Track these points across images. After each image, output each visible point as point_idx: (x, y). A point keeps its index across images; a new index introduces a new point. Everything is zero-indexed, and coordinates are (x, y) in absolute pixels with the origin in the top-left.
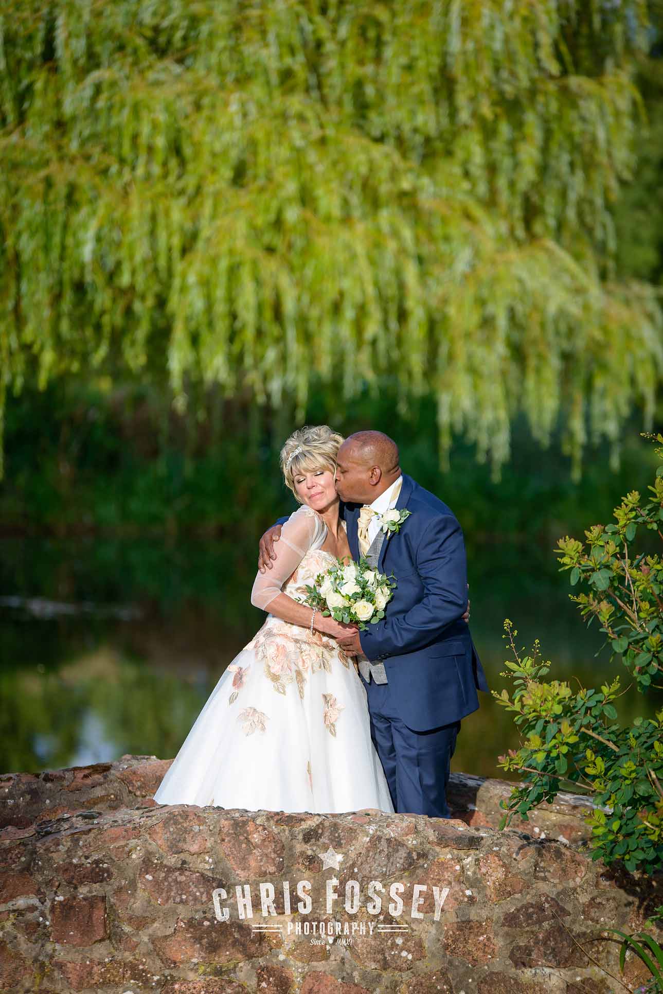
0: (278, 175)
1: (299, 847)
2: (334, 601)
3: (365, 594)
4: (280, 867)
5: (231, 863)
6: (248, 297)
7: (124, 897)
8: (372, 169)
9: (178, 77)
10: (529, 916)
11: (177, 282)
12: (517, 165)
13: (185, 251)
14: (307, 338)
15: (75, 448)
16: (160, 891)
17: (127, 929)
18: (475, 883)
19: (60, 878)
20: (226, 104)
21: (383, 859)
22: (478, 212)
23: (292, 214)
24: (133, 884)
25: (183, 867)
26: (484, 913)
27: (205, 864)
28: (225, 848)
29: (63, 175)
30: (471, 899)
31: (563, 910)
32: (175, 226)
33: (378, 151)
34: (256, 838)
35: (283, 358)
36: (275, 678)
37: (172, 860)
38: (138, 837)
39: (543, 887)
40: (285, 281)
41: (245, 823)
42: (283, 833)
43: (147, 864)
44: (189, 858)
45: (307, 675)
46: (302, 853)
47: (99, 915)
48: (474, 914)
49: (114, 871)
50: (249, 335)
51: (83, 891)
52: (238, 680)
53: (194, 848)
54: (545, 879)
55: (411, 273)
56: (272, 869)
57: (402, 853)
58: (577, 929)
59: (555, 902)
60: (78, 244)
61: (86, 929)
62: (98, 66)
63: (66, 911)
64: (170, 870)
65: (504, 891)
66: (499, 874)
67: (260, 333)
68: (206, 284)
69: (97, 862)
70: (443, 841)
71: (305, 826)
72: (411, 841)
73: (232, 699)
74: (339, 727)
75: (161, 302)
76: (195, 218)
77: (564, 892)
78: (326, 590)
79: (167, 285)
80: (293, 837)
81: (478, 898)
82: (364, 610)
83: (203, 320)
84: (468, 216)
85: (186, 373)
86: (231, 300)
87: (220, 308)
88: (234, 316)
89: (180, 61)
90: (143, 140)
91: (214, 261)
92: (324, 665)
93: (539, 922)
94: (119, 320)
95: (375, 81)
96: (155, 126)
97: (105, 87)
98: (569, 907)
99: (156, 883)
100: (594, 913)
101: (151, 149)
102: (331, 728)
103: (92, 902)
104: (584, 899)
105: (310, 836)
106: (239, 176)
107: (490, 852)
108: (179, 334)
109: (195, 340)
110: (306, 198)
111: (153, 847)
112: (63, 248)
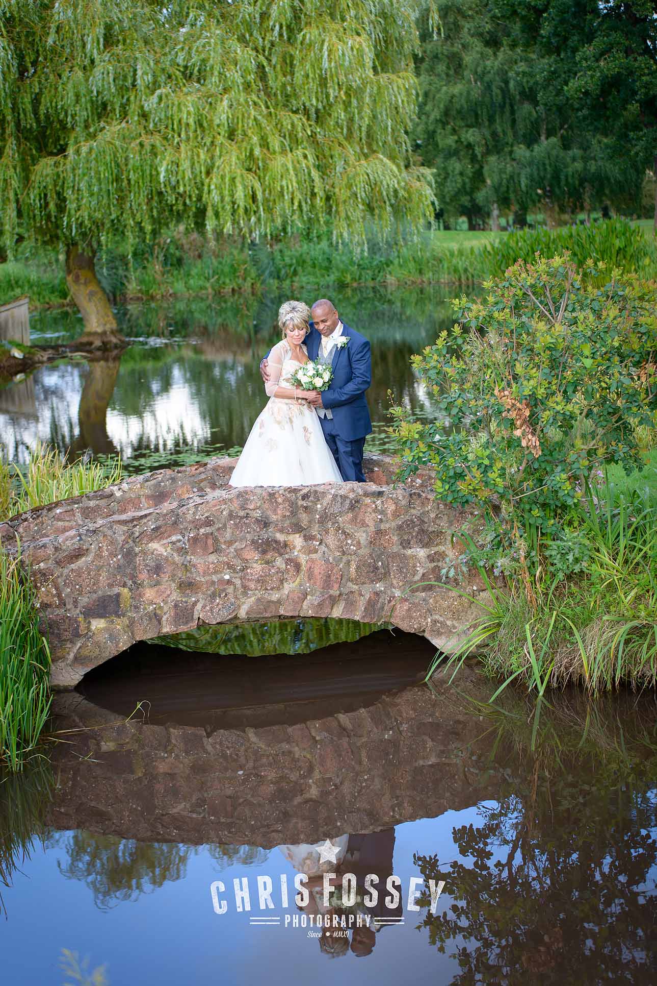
0: (249, 132)
1: (300, 503)
2: (304, 380)
3: (318, 375)
4: (292, 512)
5: (269, 513)
6: (240, 194)
7: (221, 532)
8: (293, 125)
9: (199, 90)
10: (408, 525)
11: (206, 188)
12: (361, 118)
13: (208, 173)
14: (269, 210)
15: (161, 258)
16: (238, 528)
17: (224, 547)
18: (382, 512)
19: (190, 526)
20: (222, 100)
21: (338, 505)
22: (345, 143)
23: (257, 152)
24: (225, 526)
25: (247, 516)
26: (388, 526)
27: (257, 514)
28: (266, 506)
29: (147, 141)
30: (381, 519)
31: (423, 521)
32: (202, 162)
33: (295, 117)
34: (280, 500)
35: (259, 219)
36: (279, 423)
37: (242, 513)
38: (226, 504)
39: (413, 511)
40: (257, 185)
41: (274, 494)
42: (293, 497)
43: (231, 516)
44: (250, 512)
45: (294, 419)
46: (302, 505)
47: (210, 542)
48: (382, 527)
49: (215, 520)
50: (241, 211)
51: (202, 531)
52: (262, 426)
53: (252, 507)
54: (414, 508)
55: (315, 174)
56: (288, 514)
57: (348, 502)
58: (430, 529)
59: (419, 518)
60: (158, 174)
61: (205, 548)
62: (159, 87)
63: (195, 540)
64: (242, 518)
65: (396, 515)
66: (393, 507)
67: (246, 210)
68: (219, 188)
69: (207, 517)
70: (366, 494)
71: (302, 493)
72: (352, 496)
73: (260, 435)
74: (312, 441)
75: (199, 198)
76: (212, 158)
77: (423, 513)
78: (300, 376)
79: (201, 190)
80: (297, 498)
81: (384, 519)
82: (319, 383)
83: (220, 205)
84: (340, 144)
85: (214, 230)
86: (232, 196)
87: (227, 199)
88: (234, 203)
89: (198, 81)
90: (184, 121)
91: (223, 177)
92: (301, 413)
93: (413, 527)
94: (181, 207)
95: (292, 85)
96: (189, 113)
97: (164, 97)
98: (426, 520)
99: (235, 524)
100: (438, 521)
101: (188, 124)
102: (308, 442)
103: (206, 535)
104: (433, 515)
105: (305, 497)
106: (231, 135)
107: (388, 497)
108: (210, 213)
109: (217, 215)
110: (265, 144)
111: (233, 508)
112: (151, 175)
